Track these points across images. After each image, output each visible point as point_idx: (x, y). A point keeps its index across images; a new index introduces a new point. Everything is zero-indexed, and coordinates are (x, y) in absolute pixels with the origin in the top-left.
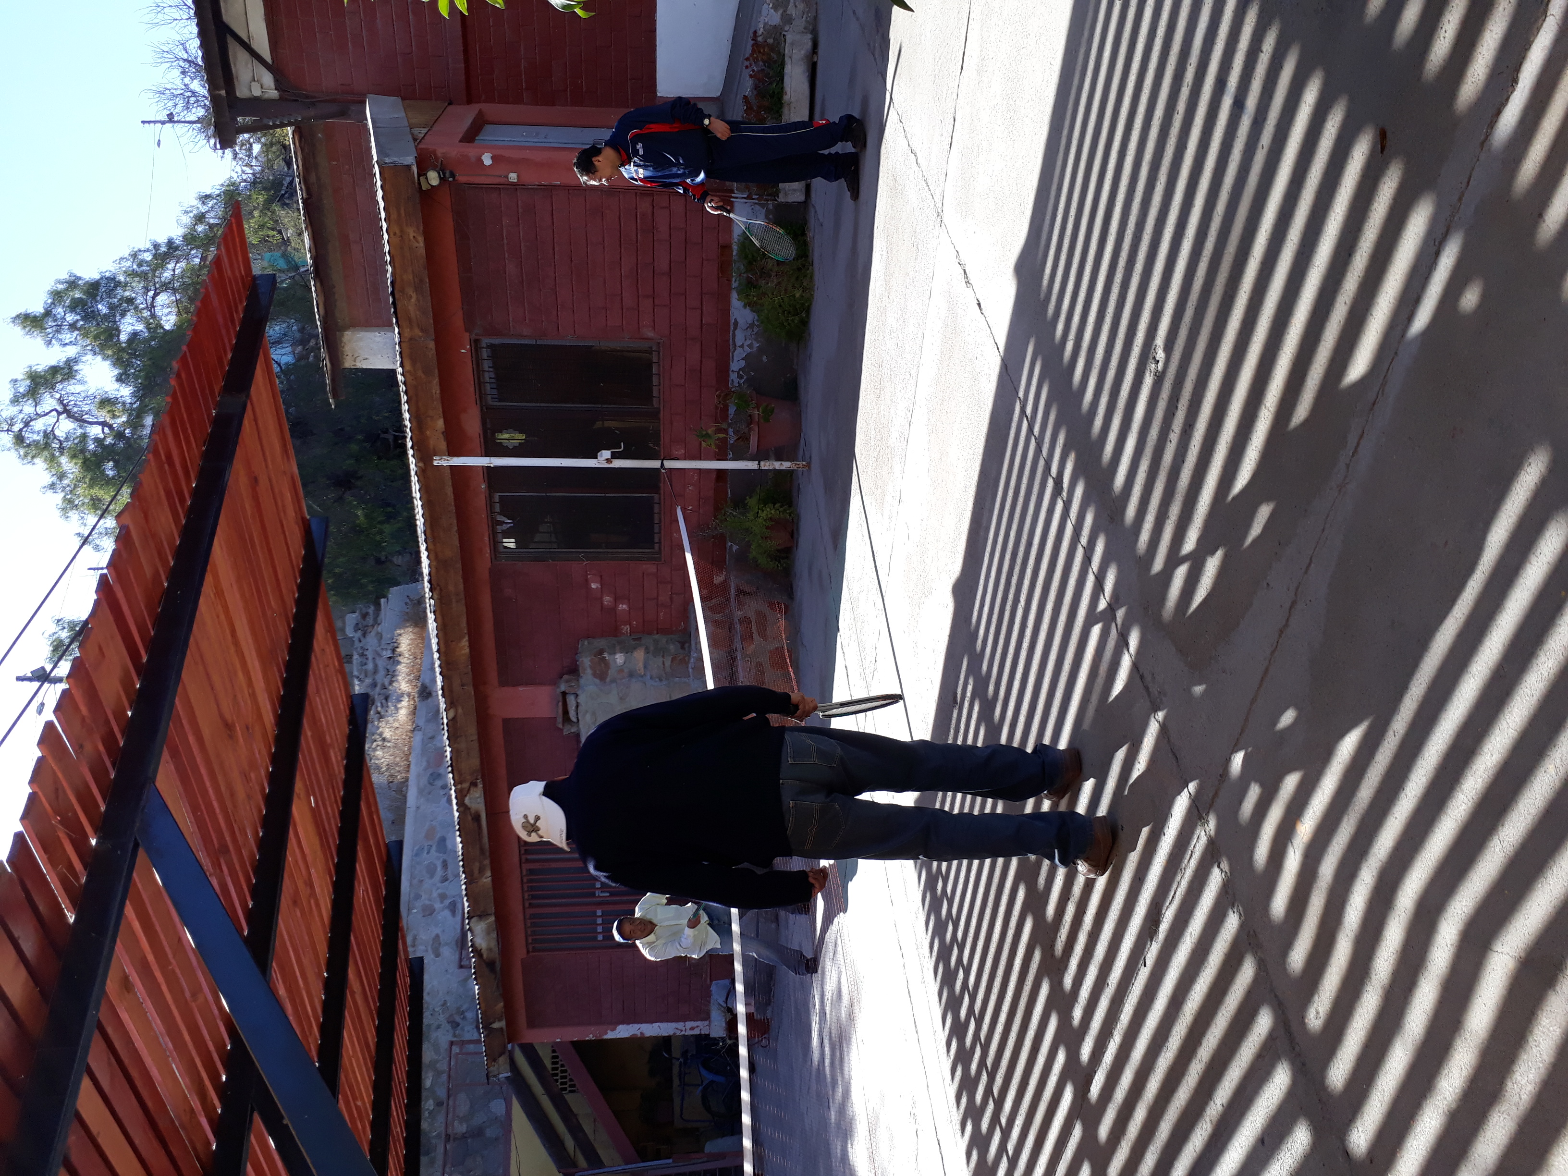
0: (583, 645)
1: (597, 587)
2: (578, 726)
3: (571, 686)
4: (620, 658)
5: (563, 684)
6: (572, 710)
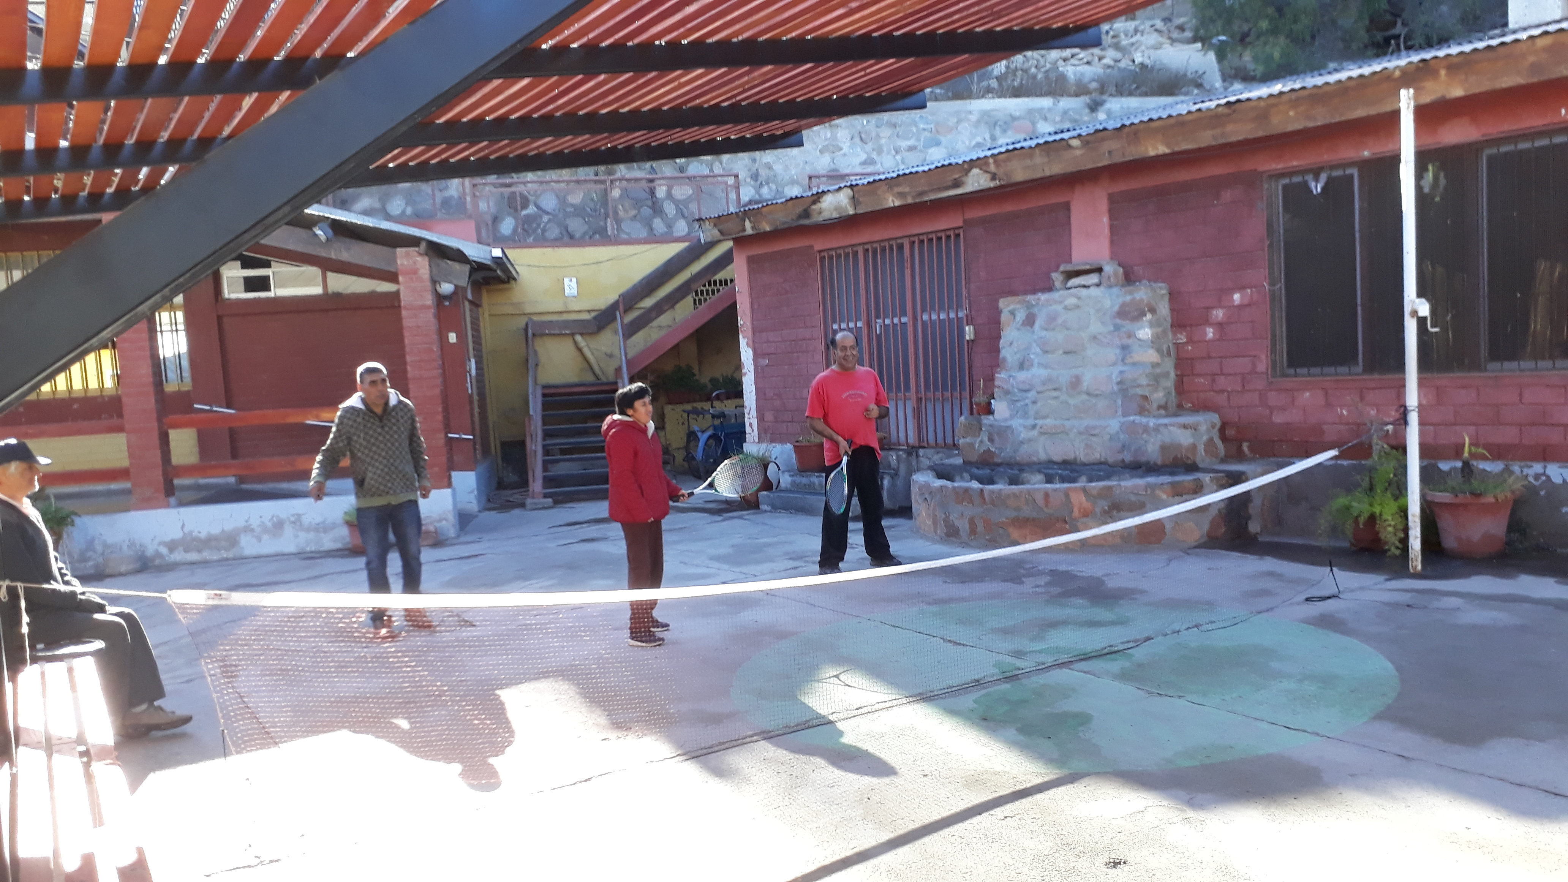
0: (1161, 288)
1: (1233, 301)
2: (1061, 289)
3: (1109, 278)
4: (1145, 333)
5: (1111, 268)
6: (1081, 280)
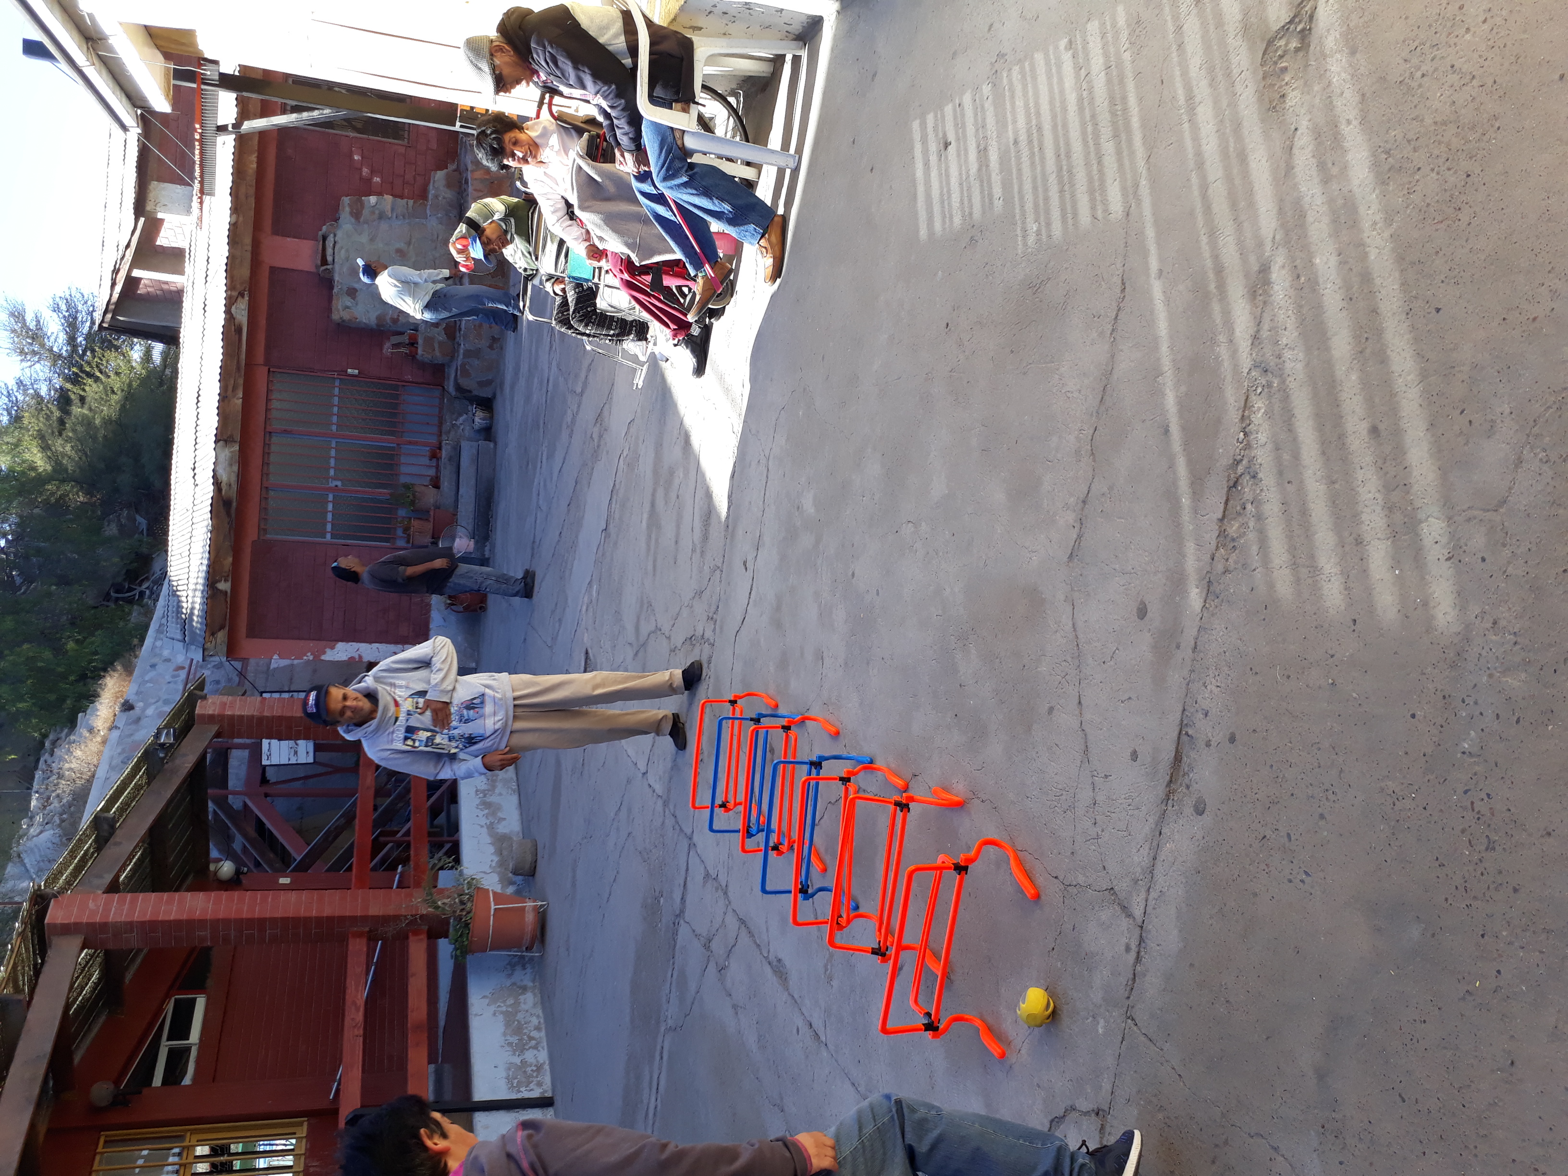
1: (358, 160)
2: (333, 265)
4: (373, 199)
5: (324, 228)
6: (329, 251)
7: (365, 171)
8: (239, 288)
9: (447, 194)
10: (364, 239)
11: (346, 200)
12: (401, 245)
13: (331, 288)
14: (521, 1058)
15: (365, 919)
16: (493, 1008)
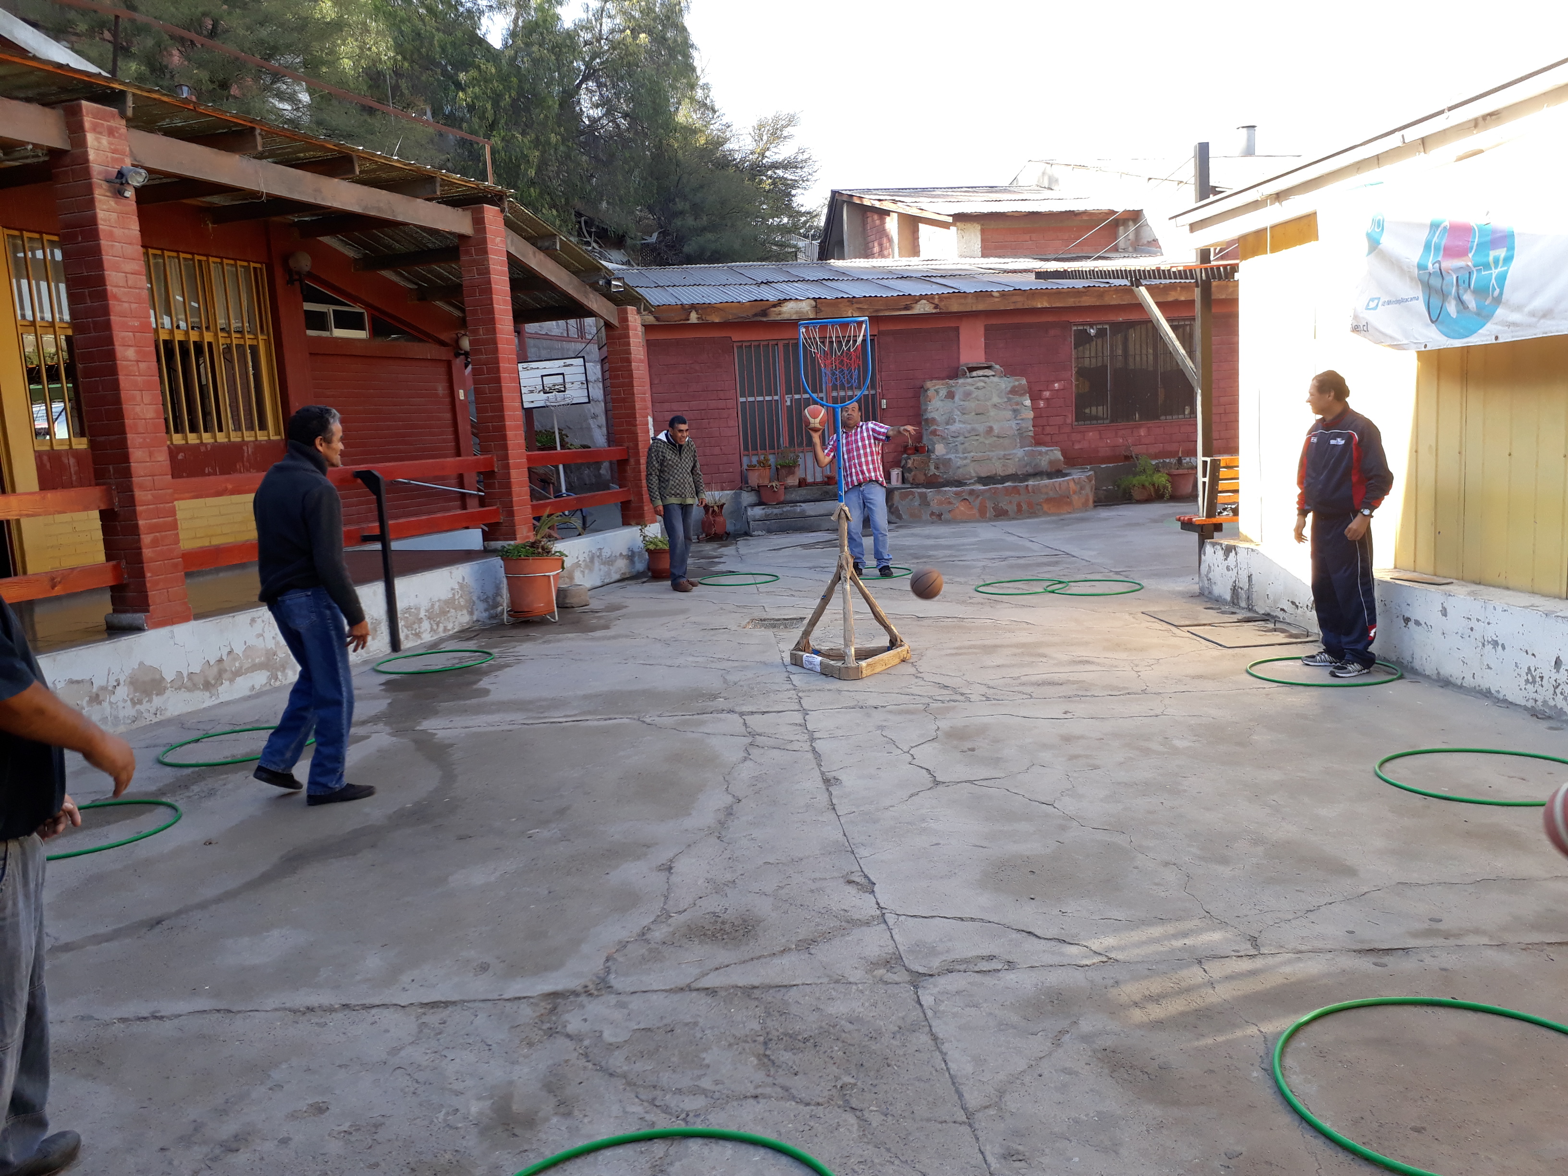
1: (1055, 387)
2: (970, 377)
4: (1028, 402)
5: (998, 367)
6: (980, 373)
7: (1047, 394)
8: (942, 305)
9: (1044, 463)
10: (996, 400)
11: (1024, 381)
12: (996, 431)
13: (951, 378)
14: (424, 618)
15: (507, 467)
16: (457, 587)
